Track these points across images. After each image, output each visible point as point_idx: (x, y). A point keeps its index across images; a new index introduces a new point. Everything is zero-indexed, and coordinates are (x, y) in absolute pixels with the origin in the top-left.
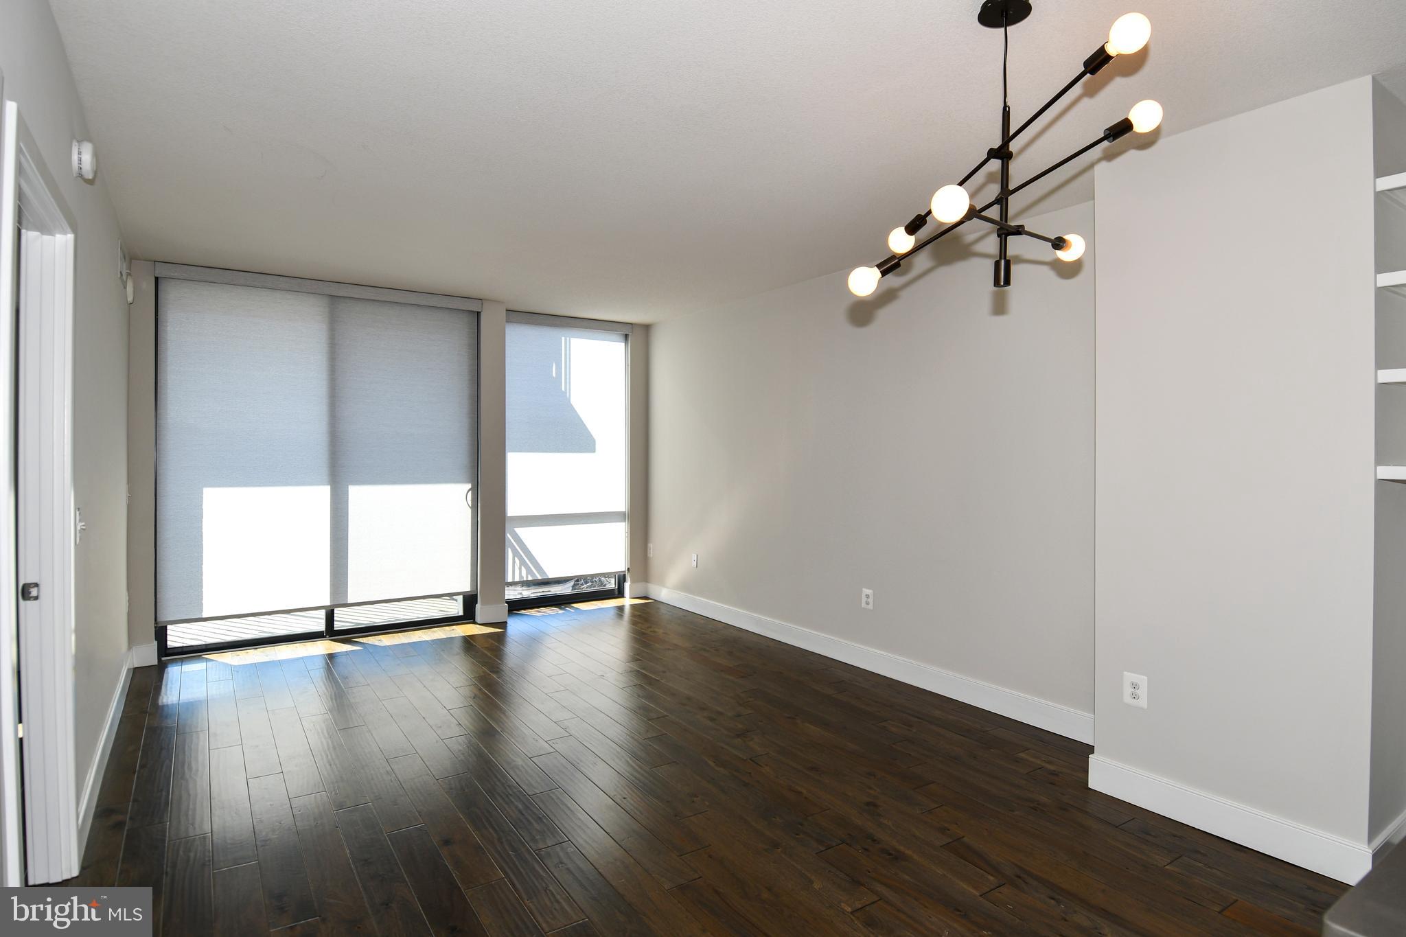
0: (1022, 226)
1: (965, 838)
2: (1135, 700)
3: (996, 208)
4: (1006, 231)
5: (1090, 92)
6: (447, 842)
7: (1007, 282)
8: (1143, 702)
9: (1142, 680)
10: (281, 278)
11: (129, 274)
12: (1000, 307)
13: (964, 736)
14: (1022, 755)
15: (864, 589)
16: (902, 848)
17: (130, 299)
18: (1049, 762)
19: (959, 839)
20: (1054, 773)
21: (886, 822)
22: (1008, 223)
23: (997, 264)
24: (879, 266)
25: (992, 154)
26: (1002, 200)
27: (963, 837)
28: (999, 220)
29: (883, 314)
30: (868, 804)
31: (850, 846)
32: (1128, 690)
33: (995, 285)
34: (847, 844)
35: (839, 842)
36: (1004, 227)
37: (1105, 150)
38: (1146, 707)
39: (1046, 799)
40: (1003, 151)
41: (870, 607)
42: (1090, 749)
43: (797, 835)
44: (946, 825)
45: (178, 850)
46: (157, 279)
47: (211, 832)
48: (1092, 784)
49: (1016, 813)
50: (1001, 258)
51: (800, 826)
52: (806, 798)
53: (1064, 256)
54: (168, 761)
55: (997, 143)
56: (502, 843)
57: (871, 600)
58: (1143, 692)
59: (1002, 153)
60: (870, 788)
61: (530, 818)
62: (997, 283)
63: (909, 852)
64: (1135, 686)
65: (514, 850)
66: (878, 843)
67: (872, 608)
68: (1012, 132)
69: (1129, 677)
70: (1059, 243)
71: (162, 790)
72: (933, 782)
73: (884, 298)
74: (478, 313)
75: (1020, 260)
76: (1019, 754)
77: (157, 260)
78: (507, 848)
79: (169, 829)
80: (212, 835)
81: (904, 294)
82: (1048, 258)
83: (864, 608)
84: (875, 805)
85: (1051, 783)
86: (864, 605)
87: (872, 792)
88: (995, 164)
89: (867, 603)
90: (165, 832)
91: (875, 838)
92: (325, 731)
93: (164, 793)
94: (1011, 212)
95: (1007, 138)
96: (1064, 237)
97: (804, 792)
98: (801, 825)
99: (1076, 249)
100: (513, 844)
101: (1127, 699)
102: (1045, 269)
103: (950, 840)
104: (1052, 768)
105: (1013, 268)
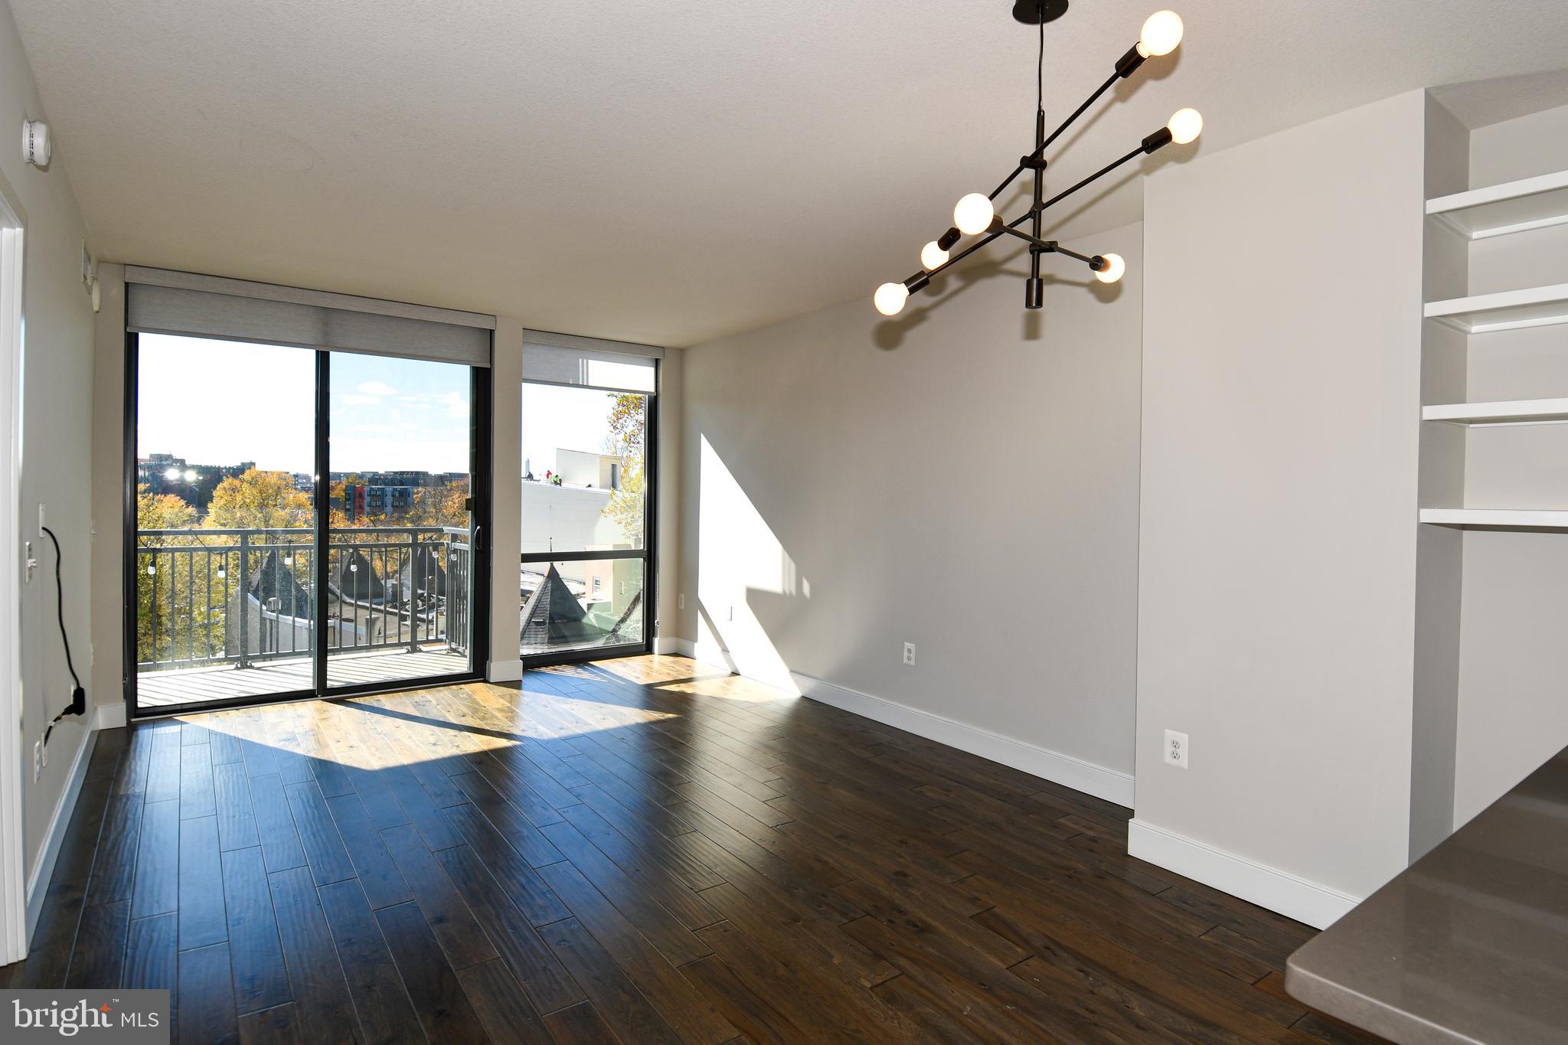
0: (1055, 243)
1: (996, 909)
2: (1176, 760)
3: (1029, 222)
4: (1039, 247)
5: (1122, 97)
6: (440, 920)
7: (1039, 303)
8: (1184, 762)
9: (1183, 738)
10: (269, 287)
11: (94, 279)
12: (1032, 331)
13: (1004, 801)
14: (1062, 820)
15: (906, 643)
16: (929, 920)
17: (96, 308)
18: (1090, 828)
19: (989, 909)
20: (1094, 840)
21: (914, 892)
22: (1042, 239)
23: (1029, 283)
24: (907, 283)
25: (1026, 162)
26: (1035, 214)
27: (994, 907)
28: (1032, 235)
29: (912, 335)
30: (897, 873)
31: (875, 918)
32: (1169, 749)
33: (1026, 306)
34: (872, 916)
35: (864, 914)
36: (1036, 243)
37: (1144, 162)
38: (1186, 767)
39: (1083, 867)
40: (1036, 159)
41: (912, 663)
42: (1130, 813)
43: (820, 907)
44: (977, 895)
45: (140, 931)
46: (127, 284)
47: (178, 910)
48: (1132, 851)
49: (1051, 881)
50: (1033, 277)
51: (823, 898)
52: (832, 868)
53: (1104, 277)
54: (133, 832)
55: (1030, 150)
56: (500, 920)
57: (913, 655)
58: (1184, 751)
59: (1035, 162)
60: (901, 857)
61: (532, 893)
62: (1028, 304)
63: (935, 924)
64: (1175, 744)
65: (514, 928)
66: (905, 915)
67: (914, 664)
68: (1046, 138)
69: (1170, 734)
70: (1098, 263)
71: (125, 865)
72: (968, 850)
73: (912, 318)
74: (492, 332)
75: (1053, 280)
76: (1060, 820)
77: (127, 262)
78: (506, 925)
79: (131, 907)
80: (178, 913)
81: (935, 316)
82: (1086, 280)
83: (905, 664)
84: (905, 875)
85: (1090, 850)
86: (905, 660)
87: (900, 860)
88: (1028, 174)
89: (909, 659)
90: (127, 910)
91: (902, 909)
92: (311, 801)
93: (128, 868)
94: (1044, 227)
95: (1042, 144)
96: (1103, 257)
97: (831, 861)
98: (825, 896)
99: (1115, 271)
100: (512, 921)
101: (1168, 759)
102: (1083, 291)
103: (979, 911)
104: (1091, 833)
105: (1046, 289)
